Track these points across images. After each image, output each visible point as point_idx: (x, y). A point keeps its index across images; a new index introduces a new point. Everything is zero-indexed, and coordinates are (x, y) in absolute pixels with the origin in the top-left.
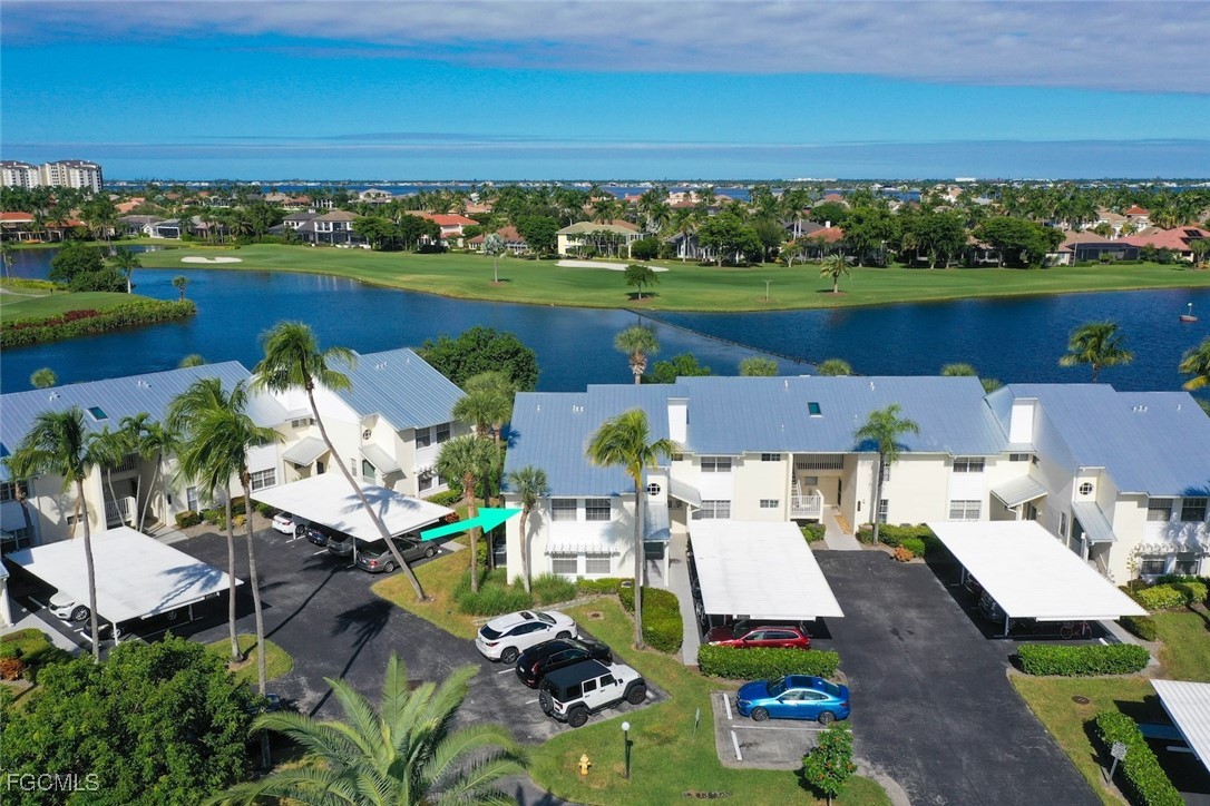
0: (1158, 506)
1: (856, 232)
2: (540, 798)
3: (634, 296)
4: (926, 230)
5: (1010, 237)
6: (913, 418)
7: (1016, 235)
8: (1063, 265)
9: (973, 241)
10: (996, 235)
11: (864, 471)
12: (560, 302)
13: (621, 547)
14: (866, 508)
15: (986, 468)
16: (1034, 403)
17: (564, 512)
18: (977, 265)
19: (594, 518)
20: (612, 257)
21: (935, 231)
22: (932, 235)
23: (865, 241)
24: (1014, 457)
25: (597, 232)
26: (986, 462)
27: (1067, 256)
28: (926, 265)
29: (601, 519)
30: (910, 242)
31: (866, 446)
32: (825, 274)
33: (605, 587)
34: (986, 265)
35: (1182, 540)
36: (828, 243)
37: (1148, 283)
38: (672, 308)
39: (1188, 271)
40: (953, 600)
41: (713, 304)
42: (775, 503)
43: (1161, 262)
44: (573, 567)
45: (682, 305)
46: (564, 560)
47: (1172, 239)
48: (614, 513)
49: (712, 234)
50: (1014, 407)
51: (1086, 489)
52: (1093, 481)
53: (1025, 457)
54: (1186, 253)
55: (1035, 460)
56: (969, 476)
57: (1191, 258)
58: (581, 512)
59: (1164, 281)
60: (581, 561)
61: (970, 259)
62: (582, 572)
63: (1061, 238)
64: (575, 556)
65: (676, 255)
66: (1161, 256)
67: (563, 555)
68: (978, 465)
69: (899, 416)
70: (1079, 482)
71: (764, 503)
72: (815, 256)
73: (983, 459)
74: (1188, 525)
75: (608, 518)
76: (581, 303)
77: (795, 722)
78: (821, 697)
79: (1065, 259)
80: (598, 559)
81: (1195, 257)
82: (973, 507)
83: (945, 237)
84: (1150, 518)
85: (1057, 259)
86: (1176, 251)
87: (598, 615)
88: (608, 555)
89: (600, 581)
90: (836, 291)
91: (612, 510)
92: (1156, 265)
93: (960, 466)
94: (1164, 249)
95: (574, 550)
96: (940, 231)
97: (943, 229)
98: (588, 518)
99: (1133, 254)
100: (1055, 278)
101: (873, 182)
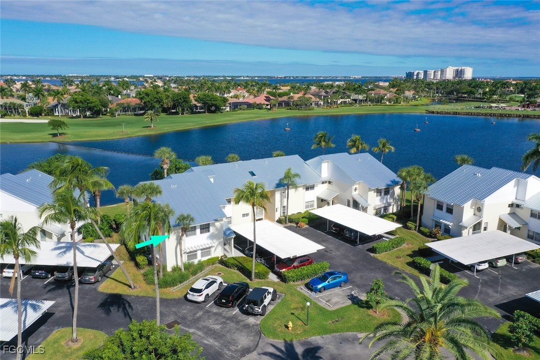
0: (379, 191)
1: (147, 100)
2: (284, 344)
3: (55, 135)
4: (177, 98)
5: (210, 100)
6: (298, 172)
7: (213, 100)
8: (228, 111)
9: (194, 102)
10: (205, 100)
11: (278, 195)
12: (13, 141)
13: (215, 243)
14: (279, 210)
15: (315, 188)
16: (328, 162)
17: (191, 233)
18: (196, 113)
19: (204, 233)
20: (17, 116)
21: (180, 99)
22: (179, 100)
23: (152, 104)
24: (323, 183)
25: (6, 103)
26: (315, 186)
27: (228, 107)
28: (176, 113)
29: (206, 232)
30: (168, 103)
31: (279, 185)
32: (147, 119)
33: (212, 262)
34: (199, 113)
35: (384, 202)
36: (132, 105)
37: (264, 117)
38: (79, 140)
39: (270, 112)
40: (330, 237)
41: (99, 136)
42: (247, 215)
43: (260, 109)
44: (195, 256)
45: (83, 138)
46: (192, 254)
47: (261, 99)
48: (212, 229)
49: (76, 102)
50: (322, 164)
51: (356, 189)
52: (357, 186)
53: (326, 182)
54: (267, 105)
55: (330, 182)
56: (310, 192)
57: (269, 107)
58: (198, 231)
59: (266, 116)
60: (199, 253)
61: (193, 110)
62: (200, 258)
63: (227, 100)
64: (196, 251)
65: (53, 114)
66: (259, 107)
67: (191, 252)
68: (312, 187)
69: (293, 172)
70: (354, 187)
71: (244, 215)
72: (126, 111)
73: (314, 185)
74: (386, 196)
75: (209, 231)
76: (26, 141)
77: (333, 289)
78: (340, 277)
79: (228, 109)
80: (206, 250)
81: (270, 106)
82: (312, 203)
83: (184, 101)
84: (377, 196)
85: (225, 109)
86: (264, 104)
87: (220, 274)
88: (210, 248)
89: (209, 260)
90: (152, 127)
91: (211, 227)
92: (258, 110)
93: (307, 189)
94: (260, 104)
95: (195, 249)
96: (182, 98)
97: (184, 98)
98: (201, 233)
99: (250, 106)
100: (230, 117)
101: (110, 76)
